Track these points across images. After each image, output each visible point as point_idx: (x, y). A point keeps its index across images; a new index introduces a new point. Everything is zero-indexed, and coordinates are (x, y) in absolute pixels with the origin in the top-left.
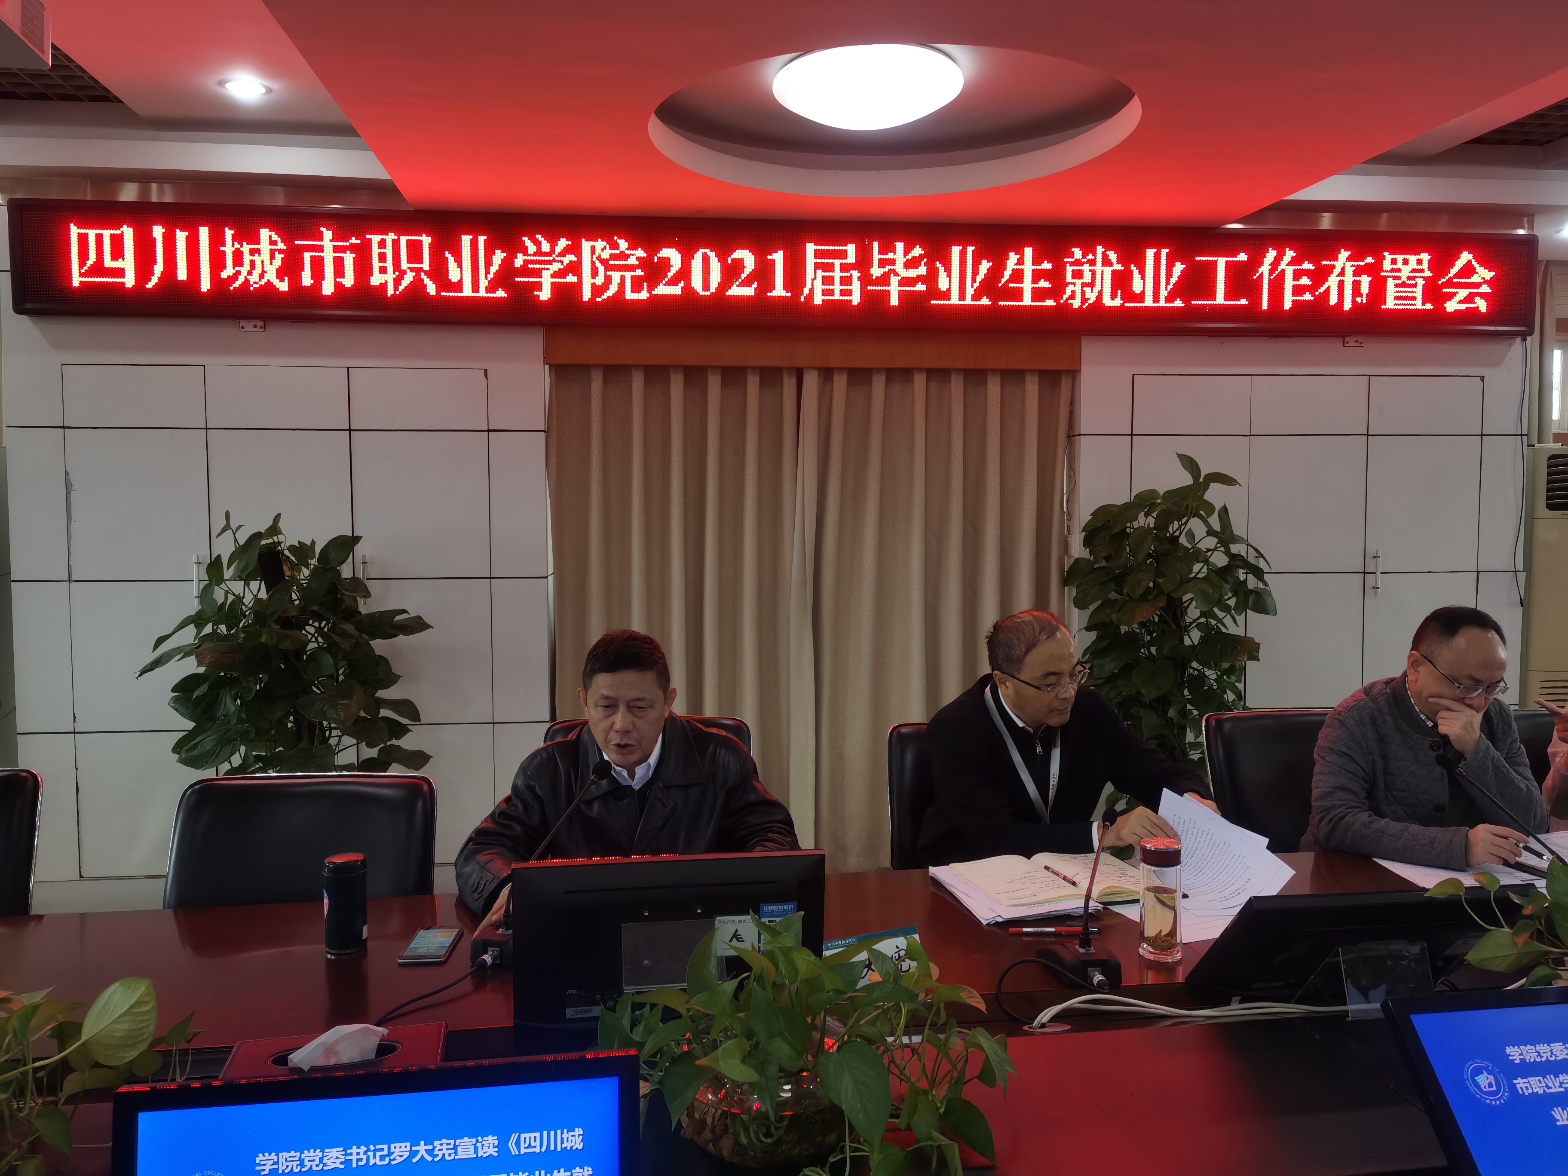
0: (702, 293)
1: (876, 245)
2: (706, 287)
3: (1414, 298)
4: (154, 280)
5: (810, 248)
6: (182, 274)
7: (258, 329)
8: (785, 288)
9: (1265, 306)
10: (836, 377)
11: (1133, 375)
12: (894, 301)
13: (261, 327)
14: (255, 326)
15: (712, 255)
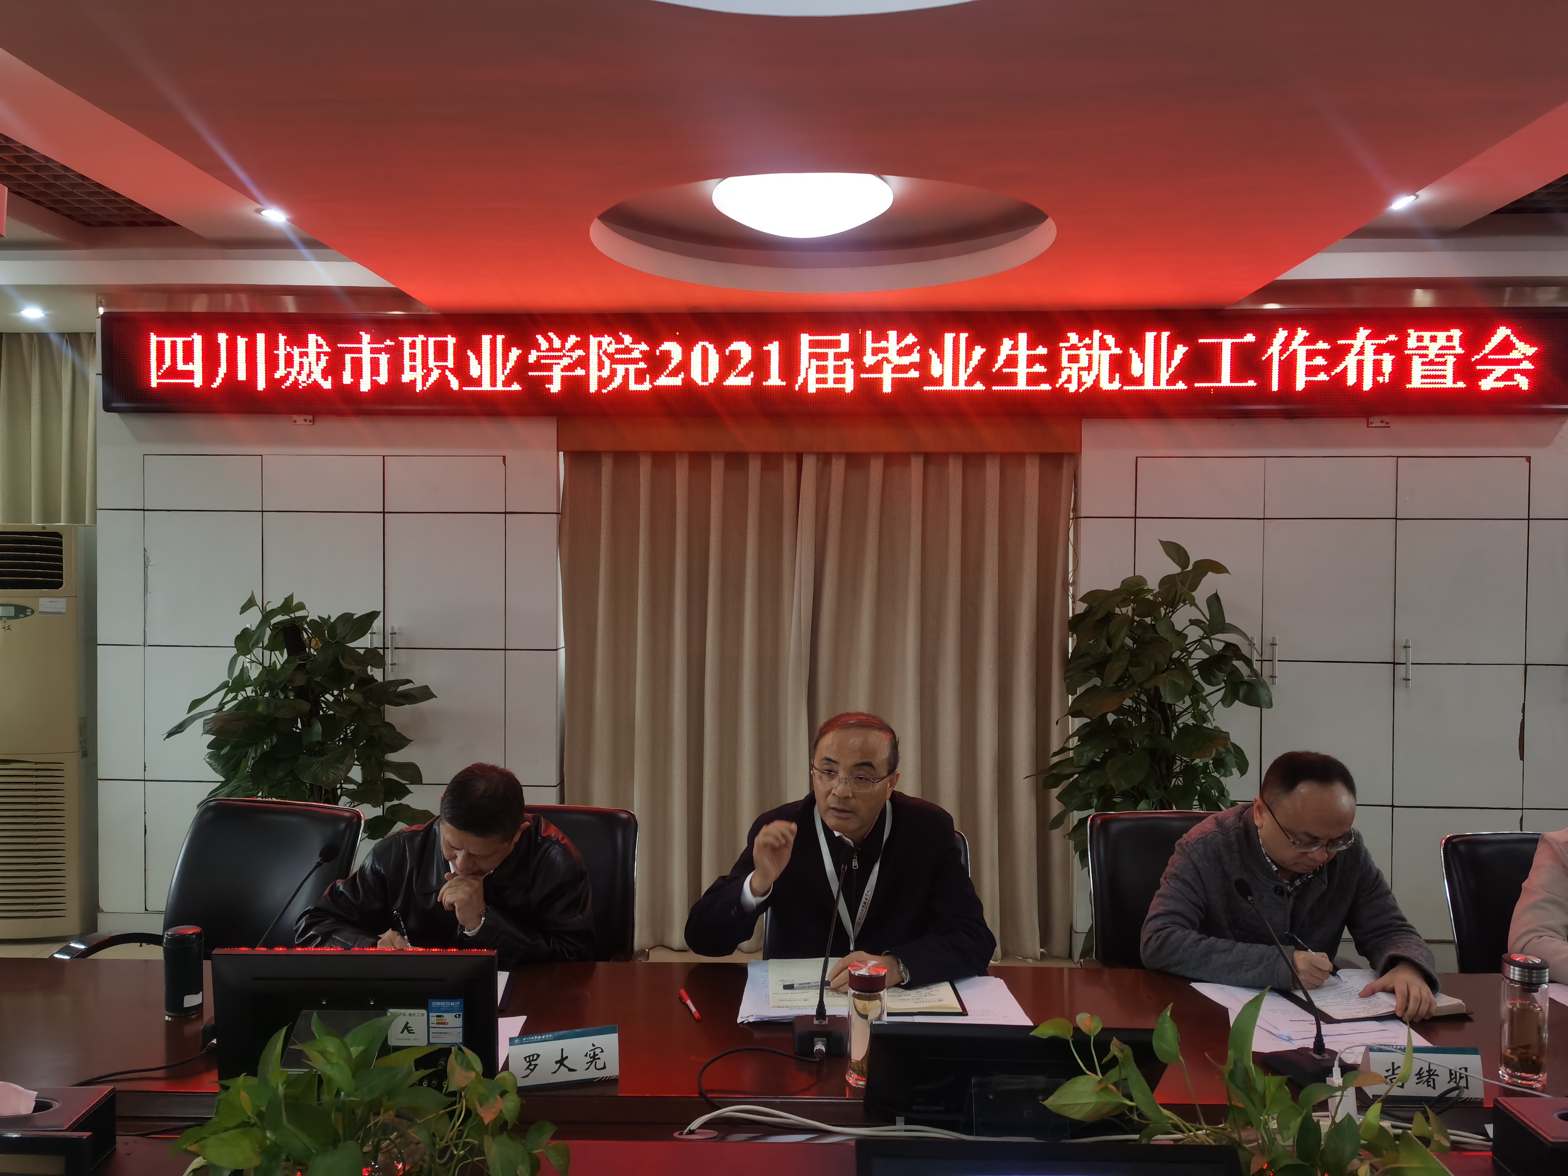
0: (701, 383)
1: (869, 334)
2: (705, 377)
3: (1444, 377)
4: (219, 380)
5: (805, 338)
6: (242, 376)
7: (308, 423)
8: (782, 377)
9: (1275, 387)
10: (834, 461)
11: (1137, 458)
12: (887, 388)
13: (310, 421)
14: (305, 420)
15: (711, 347)
